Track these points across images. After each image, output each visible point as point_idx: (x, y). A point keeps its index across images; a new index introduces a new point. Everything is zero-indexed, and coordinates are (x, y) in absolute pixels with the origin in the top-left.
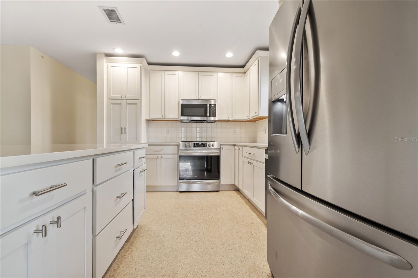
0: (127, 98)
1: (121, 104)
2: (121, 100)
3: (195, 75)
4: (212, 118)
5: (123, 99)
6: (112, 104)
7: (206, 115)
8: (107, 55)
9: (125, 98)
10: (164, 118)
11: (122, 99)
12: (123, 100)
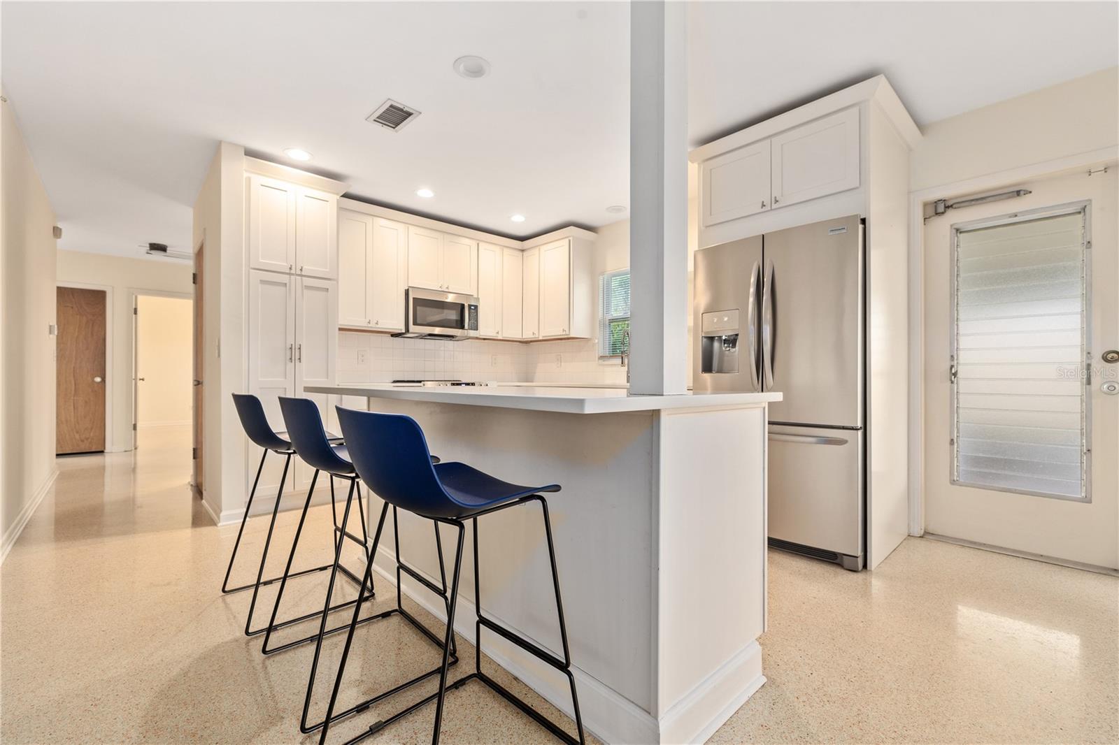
0: (303, 273)
1: (288, 285)
2: (288, 276)
3: (437, 239)
4: (472, 333)
5: (293, 274)
6: (263, 282)
7: (462, 327)
8: (250, 153)
9: (299, 272)
10: (373, 326)
11: (290, 274)
12: (292, 277)
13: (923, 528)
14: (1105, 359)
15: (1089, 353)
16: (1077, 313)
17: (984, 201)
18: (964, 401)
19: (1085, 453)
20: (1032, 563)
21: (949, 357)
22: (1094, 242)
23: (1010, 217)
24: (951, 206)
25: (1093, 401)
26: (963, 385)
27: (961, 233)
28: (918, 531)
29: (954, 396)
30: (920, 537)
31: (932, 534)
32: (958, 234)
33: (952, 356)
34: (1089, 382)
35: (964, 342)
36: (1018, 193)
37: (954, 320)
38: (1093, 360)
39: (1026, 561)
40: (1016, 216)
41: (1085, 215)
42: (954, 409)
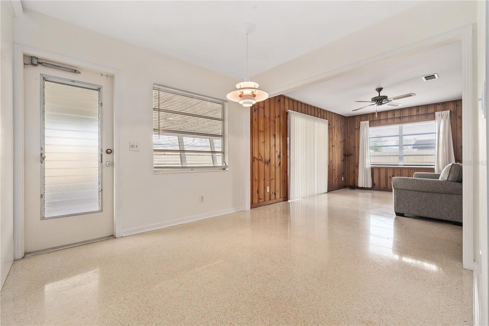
13: (24, 252)
14: (107, 153)
15: (102, 150)
16: (97, 133)
17: (59, 68)
18: (47, 173)
19: (100, 192)
20: (83, 247)
21: (40, 148)
22: (103, 104)
23: (71, 81)
24: (41, 63)
25: (103, 169)
26: (47, 164)
27: (46, 80)
28: (20, 254)
29: (43, 170)
30: (22, 258)
31: (30, 253)
32: (44, 81)
33: (42, 148)
34: (102, 162)
35: (47, 141)
36: (75, 71)
37: (43, 128)
38: (103, 153)
39: (80, 247)
40: (74, 82)
41: (99, 92)
42: (43, 177)
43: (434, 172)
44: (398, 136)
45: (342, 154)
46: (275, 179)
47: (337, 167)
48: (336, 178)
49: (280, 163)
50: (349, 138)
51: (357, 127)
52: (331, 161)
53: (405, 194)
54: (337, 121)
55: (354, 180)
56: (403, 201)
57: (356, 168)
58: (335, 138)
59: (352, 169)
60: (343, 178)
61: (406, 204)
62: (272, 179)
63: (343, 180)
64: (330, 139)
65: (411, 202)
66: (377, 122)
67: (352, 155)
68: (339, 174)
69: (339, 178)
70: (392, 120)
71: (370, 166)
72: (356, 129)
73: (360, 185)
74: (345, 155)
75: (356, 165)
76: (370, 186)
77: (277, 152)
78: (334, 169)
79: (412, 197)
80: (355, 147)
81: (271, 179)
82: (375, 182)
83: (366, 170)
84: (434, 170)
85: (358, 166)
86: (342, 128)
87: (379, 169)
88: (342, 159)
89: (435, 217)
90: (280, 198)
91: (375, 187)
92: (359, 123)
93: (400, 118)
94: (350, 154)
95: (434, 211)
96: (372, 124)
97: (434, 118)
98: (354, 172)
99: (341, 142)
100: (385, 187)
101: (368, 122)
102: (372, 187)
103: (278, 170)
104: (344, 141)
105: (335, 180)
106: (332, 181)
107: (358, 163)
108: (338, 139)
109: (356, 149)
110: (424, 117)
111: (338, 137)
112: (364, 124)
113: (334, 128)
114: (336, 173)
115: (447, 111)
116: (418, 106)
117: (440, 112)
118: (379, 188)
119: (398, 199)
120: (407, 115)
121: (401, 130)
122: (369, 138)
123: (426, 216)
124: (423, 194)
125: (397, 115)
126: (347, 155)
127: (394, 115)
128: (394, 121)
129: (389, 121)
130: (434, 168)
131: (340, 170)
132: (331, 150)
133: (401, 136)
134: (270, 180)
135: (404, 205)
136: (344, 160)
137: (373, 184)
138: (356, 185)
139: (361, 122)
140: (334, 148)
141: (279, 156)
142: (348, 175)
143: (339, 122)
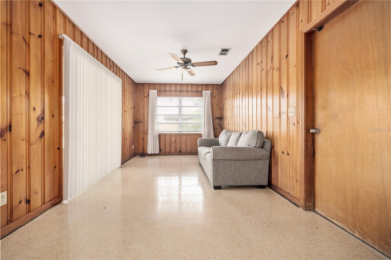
43: (202, 137)
44: (178, 107)
45: (133, 121)
46: (29, 168)
47: (129, 135)
48: (128, 147)
49: (43, 133)
50: (138, 105)
51: (146, 95)
52: (123, 129)
53: (222, 164)
54: (128, 84)
55: (143, 148)
56: (221, 172)
57: (145, 135)
58: (127, 103)
59: (141, 136)
60: (133, 146)
61: (223, 175)
62: (18, 171)
63: (133, 148)
64: (123, 103)
65: (228, 173)
66: (163, 93)
67: (142, 122)
68: (130, 143)
69: (131, 147)
70: (175, 93)
71: (157, 133)
72: (146, 97)
73: (150, 151)
74: (134, 122)
75: (145, 132)
76: (158, 152)
77: (34, 109)
78: (126, 138)
79: (228, 167)
80: (144, 114)
81: (14, 171)
82: (161, 148)
83: (154, 137)
84: (202, 135)
85: (147, 134)
86: (132, 94)
87: (165, 135)
88: (133, 127)
89: (246, 184)
90: (44, 203)
91: (162, 153)
92: (148, 91)
93: (180, 91)
94: (140, 121)
95: (245, 178)
96: (159, 94)
97: (201, 96)
98: (144, 139)
99: (131, 108)
100: (169, 151)
101: (156, 91)
102: (159, 153)
103: (37, 148)
104: (134, 107)
105: (127, 150)
106: (125, 151)
107: (147, 130)
108: (129, 105)
109: (146, 116)
110: (195, 93)
111: (129, 102)
112: (153, 93)
113: (126, 91)
114: (128, 142)
115: (209, 91)
116: (192, 84)
117: (206, 91)
118: (165, 153)
119: (216, 171)
120: (185, 90)
121: (180, 102)
122: (157, 106)
123: (240, 184)
124: (237, 163)
125: (178, 88)
126: (136, 122)
127: (176, 88)
128: (176, 94)
129: (173, 93)
130: (202, 134)
131: (131, 138)
132: (124, 115)
133: (180, 107)
134: (12, 175)
135: (222, 176)
136: (134, 128)
137: (160, 150)
138: (145, 152)
139: (150, 90)
140: (126, 113)
141: (41, 119)
142: (137, 142)
143: (130, 86)
